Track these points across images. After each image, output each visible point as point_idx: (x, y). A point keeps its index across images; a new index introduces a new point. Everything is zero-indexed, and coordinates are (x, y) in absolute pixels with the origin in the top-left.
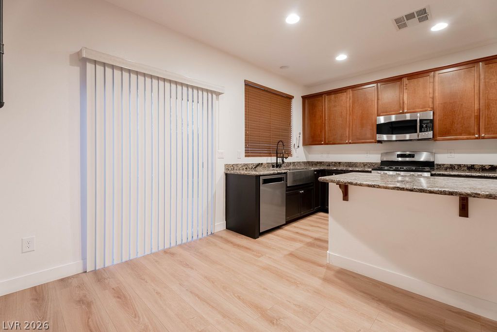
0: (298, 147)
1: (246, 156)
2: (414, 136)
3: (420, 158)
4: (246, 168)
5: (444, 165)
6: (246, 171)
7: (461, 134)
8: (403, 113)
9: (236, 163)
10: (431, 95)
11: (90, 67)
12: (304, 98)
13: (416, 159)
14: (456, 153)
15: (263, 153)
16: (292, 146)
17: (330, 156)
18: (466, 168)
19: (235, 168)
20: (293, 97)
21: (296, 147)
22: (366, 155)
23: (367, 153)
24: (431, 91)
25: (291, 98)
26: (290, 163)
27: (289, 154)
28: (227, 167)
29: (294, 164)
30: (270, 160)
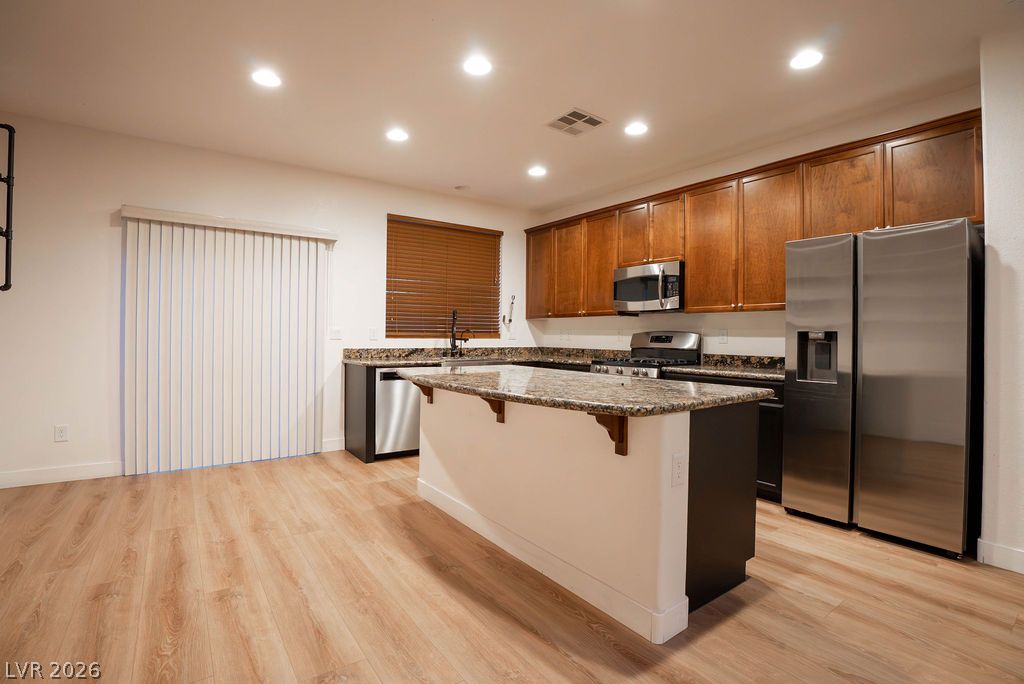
0: (510, 321)
1: (387, 336)
2: (654, 305)
3: (684, 343)
4: (387, 356)
5: (714, 355)
6: (387, 360)
7: (716, 302)
8: (648, 263)
9: (366, 348)
10: (682, 235)
11: (131, 225)
12: (531, 233)
13: (675, 344)
14: (731, 336)
15: (427, 331)
16: (501, 319)
17: (572, 337)
18: (740, 363)
19: (364, 355)
20: (502, 233)
21: (507, 321)
22: (616, 337)
23: (619, 334)
24: (682, 226)
25: (498, 235)
26: (493, 350)
27: (494, 333)
28: (348, 354)
29: (502, 351)
30: (444, 343)
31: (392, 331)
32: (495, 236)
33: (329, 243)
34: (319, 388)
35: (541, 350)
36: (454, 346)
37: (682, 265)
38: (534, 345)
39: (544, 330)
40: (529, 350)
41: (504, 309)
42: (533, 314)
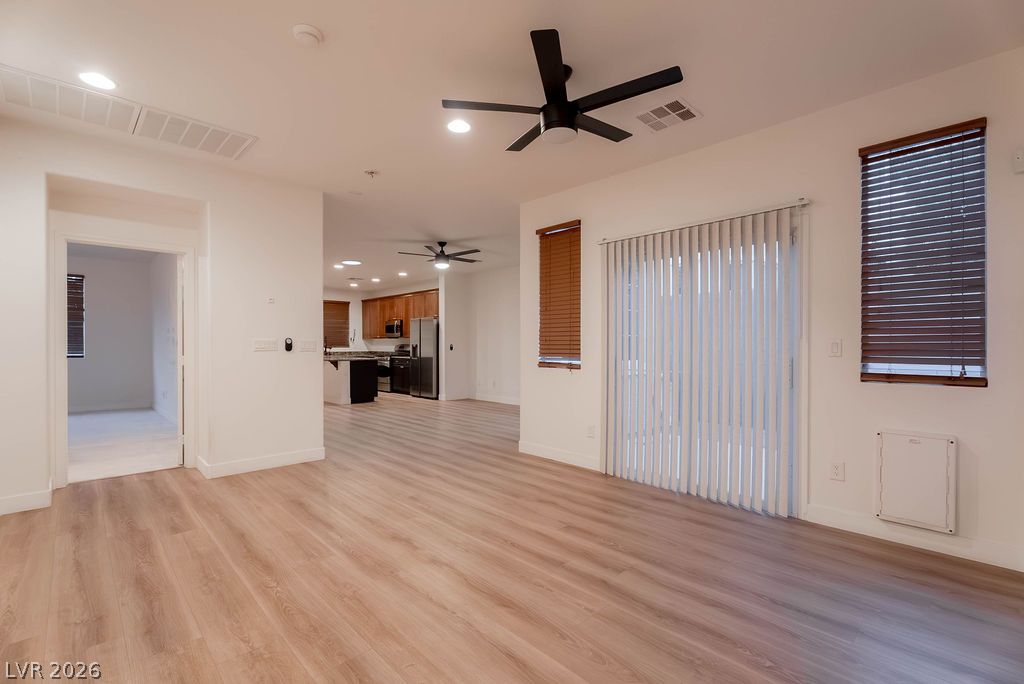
12: (364, 302)
20: (350, 303)
26: (346, 353)
27: (348, 346)
29: (350, 353)
32: (346, 304)
35: (372, 352)
36: (326, 351)
37: (402, 321)
38: (368, 350)
39: (372, 344)
40: (364, 353)
41: (351, 335)
42: (365, 337)
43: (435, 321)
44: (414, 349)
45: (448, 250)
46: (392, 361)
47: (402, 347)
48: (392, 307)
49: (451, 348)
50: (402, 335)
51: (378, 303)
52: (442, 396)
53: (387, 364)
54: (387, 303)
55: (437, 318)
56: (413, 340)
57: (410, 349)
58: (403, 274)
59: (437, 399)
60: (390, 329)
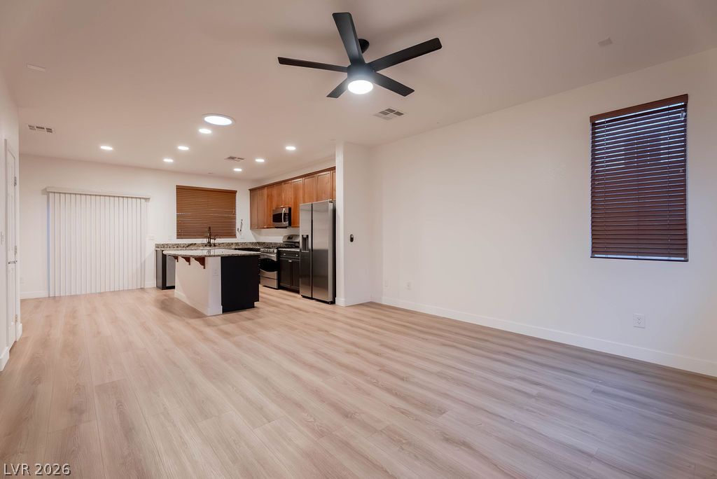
0: (242, 230)
1: (177, 238)
3: (296, 239)
4: (177, 247)
9: (166, 243)
11: (51, 195)
12: (251, 191)
16: (237, 230)
19: (166, 246)
20: (237, 191)
21: (239, 231)
25: (235, 192)
26: (232, 244)
27: (234, 236)
28: (157, 246)
29: (237, 244)
30: (205, 241)
31: (180, 235)
32: (233, 194)
33: (147, 199)
34: (142, 261)
35: (259, 243)
36: (209, 242)
38: (255, 241)
39: (260, 234)
40: (252, 243)
41: (238, 226)
42: (252, 227)
43: (331, 206)
44: (305, 239)
45: (368, 57)
46: (279, 253)
47: (290, 237)
48: (280, 195)
49: (352, 240)
50: (290, 224)
51: (265, 191)
52: (340, 300)
53: (274, 257)
54: (275, 191)
55: (333, 202)
56: (303, 229)
57: (300, 240)
58: (291, 148)
59: (333, 302)
60: (277, 218)
